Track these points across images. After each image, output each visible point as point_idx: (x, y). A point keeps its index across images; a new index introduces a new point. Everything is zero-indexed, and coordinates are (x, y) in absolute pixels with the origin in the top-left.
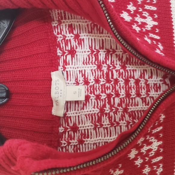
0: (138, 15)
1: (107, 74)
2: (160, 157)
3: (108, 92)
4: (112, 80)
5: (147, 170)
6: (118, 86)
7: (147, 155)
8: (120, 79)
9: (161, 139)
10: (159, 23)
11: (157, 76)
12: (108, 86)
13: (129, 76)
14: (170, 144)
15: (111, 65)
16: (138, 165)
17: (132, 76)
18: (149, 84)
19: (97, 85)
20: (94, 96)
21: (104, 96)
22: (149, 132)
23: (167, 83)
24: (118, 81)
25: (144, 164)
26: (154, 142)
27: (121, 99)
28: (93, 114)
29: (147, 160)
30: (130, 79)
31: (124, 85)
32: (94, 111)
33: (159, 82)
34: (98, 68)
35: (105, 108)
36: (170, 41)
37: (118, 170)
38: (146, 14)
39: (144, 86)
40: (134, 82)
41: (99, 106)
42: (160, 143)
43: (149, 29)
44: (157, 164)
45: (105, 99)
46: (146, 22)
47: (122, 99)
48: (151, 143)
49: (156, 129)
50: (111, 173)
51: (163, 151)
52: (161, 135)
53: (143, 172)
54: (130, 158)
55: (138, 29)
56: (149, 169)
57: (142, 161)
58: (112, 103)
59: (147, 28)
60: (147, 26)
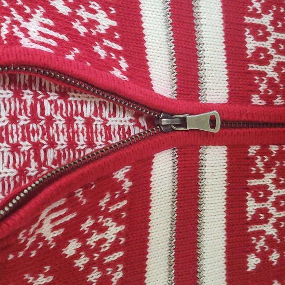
0: (81, 6)
1: (33, 107)
2: (120, 253)
3: (35, 139)
4: (43, 118)
5: (94, 276)
6: (53, 128)
7: (97, 249)
8: (58, 117)
9: (123, 221)
10: (119, 23)
11: (124, 112)
12: (35, 128)
13: (74, 112)
14: (138, 230)
15: (40, 92)
16: (80, 268)
17: (80, 111)
18: (110, 125)
19: (14, 126)
20: (7, 146)
21: (27, 146)
22: (103, 209)
23: (143, 125)
24: (54, 119)
25: (90, 265)
26: (112, 226)
27: (58, 151)
28: (5, 179)
29: (95, 259)
30: (75, 117)
31: (65, 126)
32: (6, 173)
33: (128, 123)
34: (14, 96)
35: (28, 168)
36: (140, 55)
37: (42, 276)
38: (95, 6)
39: (101, 130)
40: (82, 122)
41: (17, 165)
42: (122, 228)
43: (103, 32)
44: (113, 265)
45: (29, 151)
46: (97, 20)
47: (62, 152)
48: (106, 228)
49: (115, 205)
50: (29, 282)
51: (125, 243)
52: (124, 215)
53: (88, 278)
54: (67, 255)
55: (82, 30)
56: (98, 274)
57: (87, 260)
58: (42, 159)
59: (99, 29)
60: (99, 27)
